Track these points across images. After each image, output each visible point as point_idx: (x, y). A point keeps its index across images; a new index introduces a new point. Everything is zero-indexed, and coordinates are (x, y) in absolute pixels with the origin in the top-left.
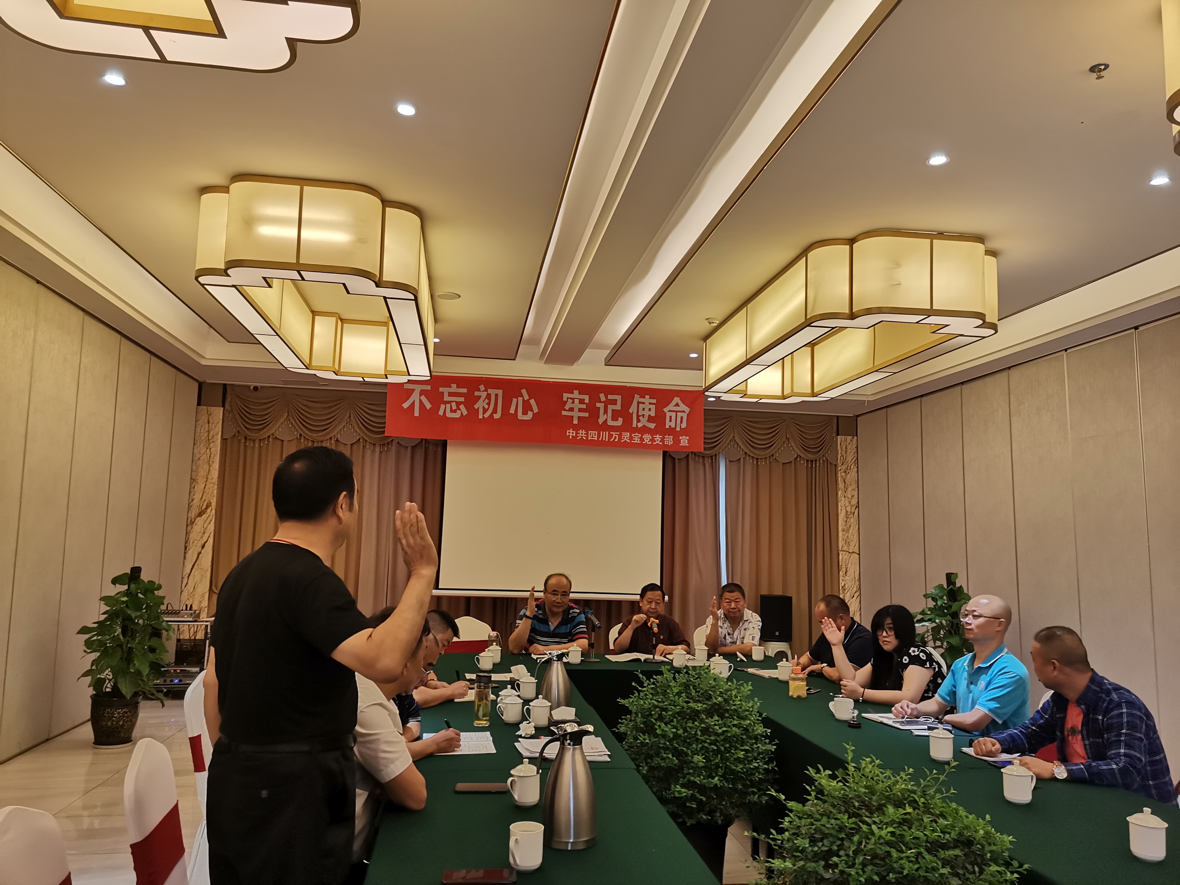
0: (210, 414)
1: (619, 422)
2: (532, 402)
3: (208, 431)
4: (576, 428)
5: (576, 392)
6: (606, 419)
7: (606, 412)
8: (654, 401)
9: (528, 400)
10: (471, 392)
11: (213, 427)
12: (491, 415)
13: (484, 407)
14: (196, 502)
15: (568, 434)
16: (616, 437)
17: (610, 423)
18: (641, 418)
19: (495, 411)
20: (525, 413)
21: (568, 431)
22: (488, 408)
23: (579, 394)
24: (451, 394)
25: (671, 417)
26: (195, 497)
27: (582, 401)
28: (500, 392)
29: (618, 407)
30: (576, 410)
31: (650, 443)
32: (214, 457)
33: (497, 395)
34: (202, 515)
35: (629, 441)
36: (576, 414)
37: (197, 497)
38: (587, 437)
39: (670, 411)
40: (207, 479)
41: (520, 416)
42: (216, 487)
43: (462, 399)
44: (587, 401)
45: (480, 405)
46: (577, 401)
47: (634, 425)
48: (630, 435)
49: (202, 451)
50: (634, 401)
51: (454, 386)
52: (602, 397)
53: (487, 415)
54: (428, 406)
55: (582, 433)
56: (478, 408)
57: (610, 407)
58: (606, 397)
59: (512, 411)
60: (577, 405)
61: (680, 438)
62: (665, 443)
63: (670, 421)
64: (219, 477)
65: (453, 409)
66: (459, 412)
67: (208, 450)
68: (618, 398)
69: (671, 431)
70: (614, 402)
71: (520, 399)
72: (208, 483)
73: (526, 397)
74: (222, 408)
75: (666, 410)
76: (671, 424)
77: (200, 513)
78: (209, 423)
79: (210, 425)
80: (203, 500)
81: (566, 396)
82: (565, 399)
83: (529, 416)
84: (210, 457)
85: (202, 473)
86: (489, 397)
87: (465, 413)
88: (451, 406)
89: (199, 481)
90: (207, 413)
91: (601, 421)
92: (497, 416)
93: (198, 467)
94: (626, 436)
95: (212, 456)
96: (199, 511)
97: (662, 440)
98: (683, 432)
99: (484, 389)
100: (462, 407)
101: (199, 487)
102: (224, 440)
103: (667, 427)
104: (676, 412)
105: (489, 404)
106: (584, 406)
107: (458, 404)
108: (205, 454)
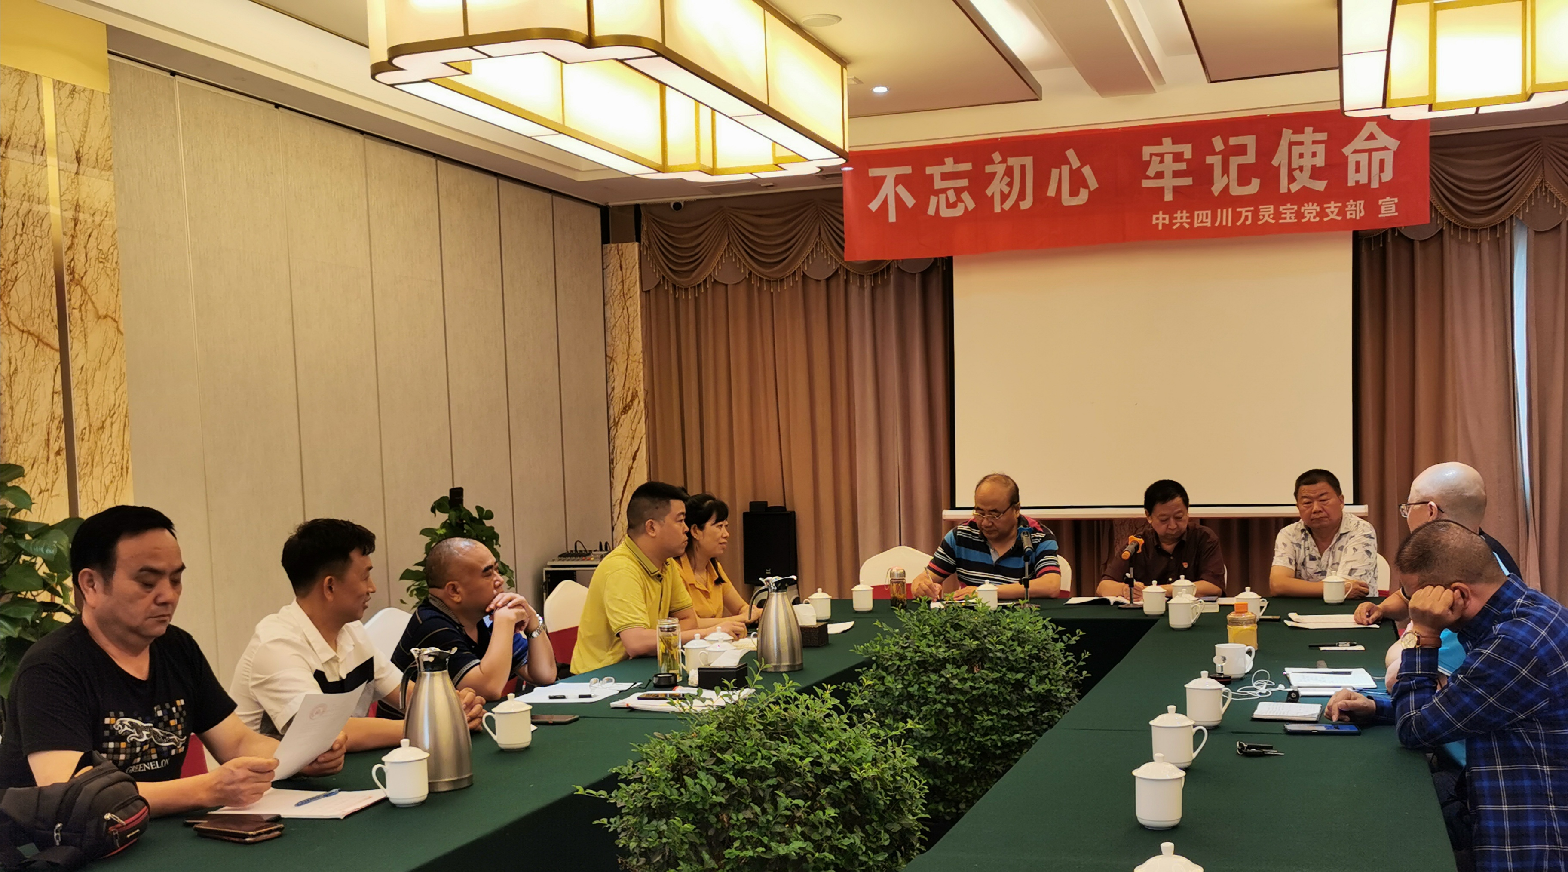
0: (622, 254)
1: (1254, 187)
2: (1087, 171)
3: (622, 281)
4: (1170, 209)
5: (1167, 141)
6: (1228, 185)
7: (1225, 171)
8: (1323, 136)
9: (1079, 168)
10: (979, 167)
11: (628, 275)
12: (1016, 205)
13: (1002, 192)
14: (618, 392)
15: (1154, 222)
16: (1247, 217)
17: (1236, 191)
18: (1296, 173)
19: (1022, 196)
20: (1074, 193)
21: (1155, 216)
22: (1010, 192)
23: (1173, 144)
24: (945, 177)
25: (1358, 163)
26: (616, 384)
27: (1178, 157)
28: (1028, 161)
29: (1250, 158)
30: (1168, 174)
31: (1318, 219)
32: (633, 321)
33: (1023, 167)
34: (628, 411)
35: (1273, 221)
36: (1168, 183)
37: (618, 384)
38: (1191, 224)
39: (1356, 151)
40: (628, 355)
41: (1067, 200)
42: (641, 366)
43: (964, 183)
44: (1188, 155)
45: (995, 189)
46: (1168, 158)
47: (1283, 189)
48: (1276, 210)
49: (618, 314)
50: (1282, 142)
51: (949, 161)
52: (1218, 143)
53: (1007, 205)
54: (910, 201)
55: (1181, 218)
56: (993, 195)
57: (1235, 161)
58: (1225, 142)
59: (1051, 192)
60: (1169, 165)
61: (1380, 202)
62: (1349, 217)
63: (1357, 170)
64: (643, 352)
65: (952, 200)
66: (961, 206)
67: (625, 311)
68: (1250, 141)
69: (1362, 192)
70: (1241, 150)
71: (1065, 169)
72: (630, 362)
73: (1076, 163)
74: (637, 244)
75: (1347, 150)
76: (1358, 177)
77: (624, 408)
78: (621, 269)
79: (624, 271)
80: (626, 388)
81: (1147, 151)
82: (1146, 158)
83: (1083, 197)
84: (628, 321)
85: (621, 347)
86: (1009, 172)
87: (971, 205)
88: (947, 199)
89: (618, 360)
90: (618, 253)
91: (1217, 189)
92: (1026, 205)
93: (613, 338)
94: (1267, 212)
95: (631, 319)
96: (624, 405)
97: (1342, 212)
98: (1387, 189)
99: (1000, 159)
100: (965, 196)
101: (619, 368)
102: (645, 293)
103: (1351, 183)
104: (1370, 151)
105: (1010, 185)
106: (1183, 166)
107: (958, 191)
108: (622, 317)
